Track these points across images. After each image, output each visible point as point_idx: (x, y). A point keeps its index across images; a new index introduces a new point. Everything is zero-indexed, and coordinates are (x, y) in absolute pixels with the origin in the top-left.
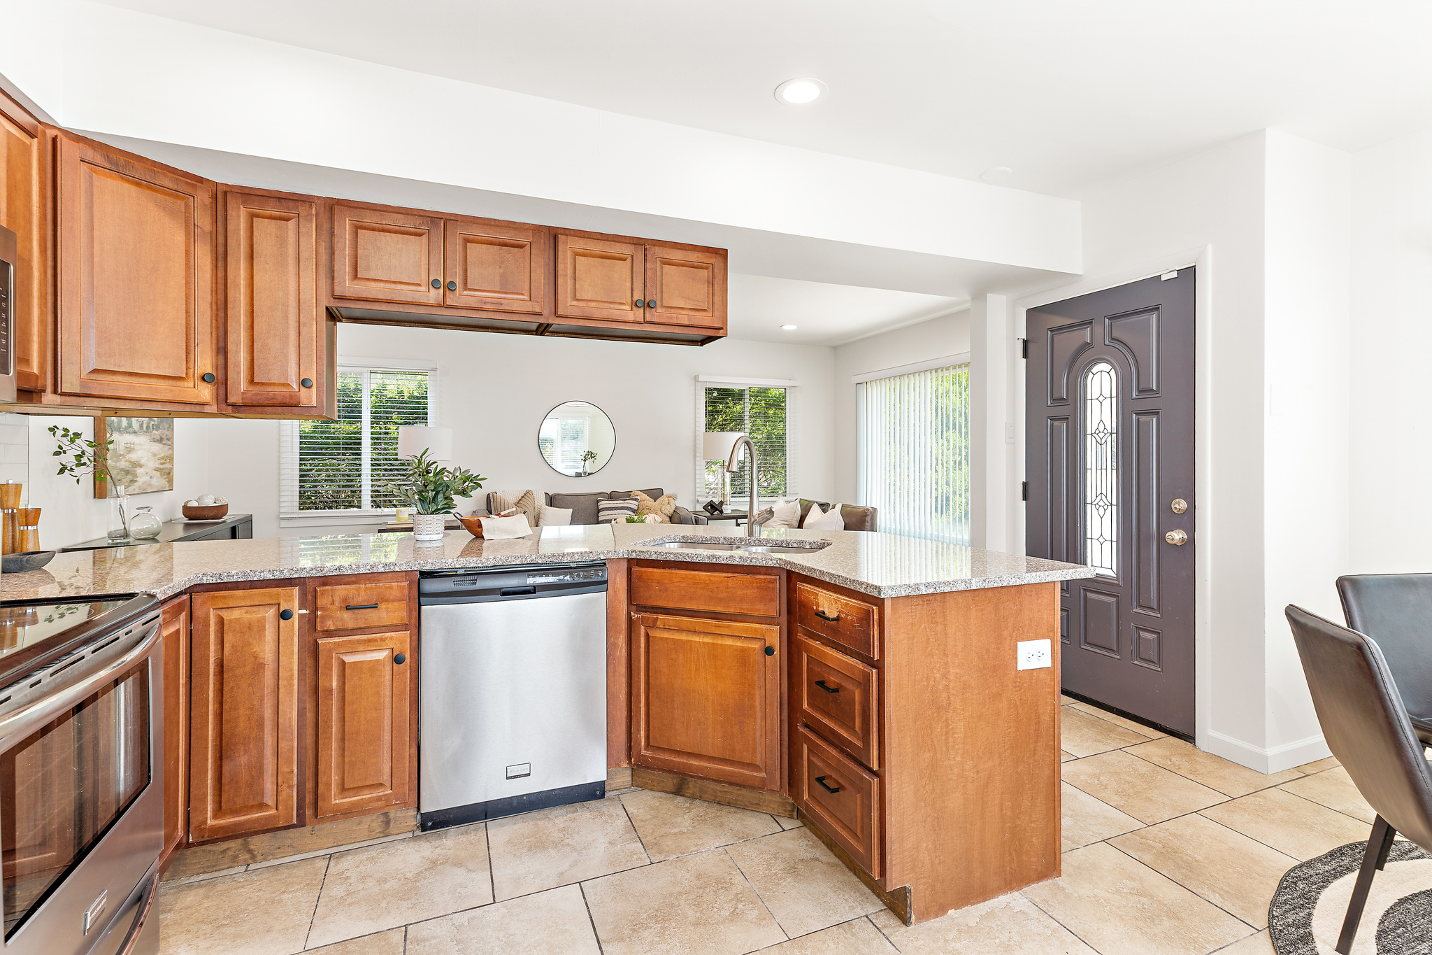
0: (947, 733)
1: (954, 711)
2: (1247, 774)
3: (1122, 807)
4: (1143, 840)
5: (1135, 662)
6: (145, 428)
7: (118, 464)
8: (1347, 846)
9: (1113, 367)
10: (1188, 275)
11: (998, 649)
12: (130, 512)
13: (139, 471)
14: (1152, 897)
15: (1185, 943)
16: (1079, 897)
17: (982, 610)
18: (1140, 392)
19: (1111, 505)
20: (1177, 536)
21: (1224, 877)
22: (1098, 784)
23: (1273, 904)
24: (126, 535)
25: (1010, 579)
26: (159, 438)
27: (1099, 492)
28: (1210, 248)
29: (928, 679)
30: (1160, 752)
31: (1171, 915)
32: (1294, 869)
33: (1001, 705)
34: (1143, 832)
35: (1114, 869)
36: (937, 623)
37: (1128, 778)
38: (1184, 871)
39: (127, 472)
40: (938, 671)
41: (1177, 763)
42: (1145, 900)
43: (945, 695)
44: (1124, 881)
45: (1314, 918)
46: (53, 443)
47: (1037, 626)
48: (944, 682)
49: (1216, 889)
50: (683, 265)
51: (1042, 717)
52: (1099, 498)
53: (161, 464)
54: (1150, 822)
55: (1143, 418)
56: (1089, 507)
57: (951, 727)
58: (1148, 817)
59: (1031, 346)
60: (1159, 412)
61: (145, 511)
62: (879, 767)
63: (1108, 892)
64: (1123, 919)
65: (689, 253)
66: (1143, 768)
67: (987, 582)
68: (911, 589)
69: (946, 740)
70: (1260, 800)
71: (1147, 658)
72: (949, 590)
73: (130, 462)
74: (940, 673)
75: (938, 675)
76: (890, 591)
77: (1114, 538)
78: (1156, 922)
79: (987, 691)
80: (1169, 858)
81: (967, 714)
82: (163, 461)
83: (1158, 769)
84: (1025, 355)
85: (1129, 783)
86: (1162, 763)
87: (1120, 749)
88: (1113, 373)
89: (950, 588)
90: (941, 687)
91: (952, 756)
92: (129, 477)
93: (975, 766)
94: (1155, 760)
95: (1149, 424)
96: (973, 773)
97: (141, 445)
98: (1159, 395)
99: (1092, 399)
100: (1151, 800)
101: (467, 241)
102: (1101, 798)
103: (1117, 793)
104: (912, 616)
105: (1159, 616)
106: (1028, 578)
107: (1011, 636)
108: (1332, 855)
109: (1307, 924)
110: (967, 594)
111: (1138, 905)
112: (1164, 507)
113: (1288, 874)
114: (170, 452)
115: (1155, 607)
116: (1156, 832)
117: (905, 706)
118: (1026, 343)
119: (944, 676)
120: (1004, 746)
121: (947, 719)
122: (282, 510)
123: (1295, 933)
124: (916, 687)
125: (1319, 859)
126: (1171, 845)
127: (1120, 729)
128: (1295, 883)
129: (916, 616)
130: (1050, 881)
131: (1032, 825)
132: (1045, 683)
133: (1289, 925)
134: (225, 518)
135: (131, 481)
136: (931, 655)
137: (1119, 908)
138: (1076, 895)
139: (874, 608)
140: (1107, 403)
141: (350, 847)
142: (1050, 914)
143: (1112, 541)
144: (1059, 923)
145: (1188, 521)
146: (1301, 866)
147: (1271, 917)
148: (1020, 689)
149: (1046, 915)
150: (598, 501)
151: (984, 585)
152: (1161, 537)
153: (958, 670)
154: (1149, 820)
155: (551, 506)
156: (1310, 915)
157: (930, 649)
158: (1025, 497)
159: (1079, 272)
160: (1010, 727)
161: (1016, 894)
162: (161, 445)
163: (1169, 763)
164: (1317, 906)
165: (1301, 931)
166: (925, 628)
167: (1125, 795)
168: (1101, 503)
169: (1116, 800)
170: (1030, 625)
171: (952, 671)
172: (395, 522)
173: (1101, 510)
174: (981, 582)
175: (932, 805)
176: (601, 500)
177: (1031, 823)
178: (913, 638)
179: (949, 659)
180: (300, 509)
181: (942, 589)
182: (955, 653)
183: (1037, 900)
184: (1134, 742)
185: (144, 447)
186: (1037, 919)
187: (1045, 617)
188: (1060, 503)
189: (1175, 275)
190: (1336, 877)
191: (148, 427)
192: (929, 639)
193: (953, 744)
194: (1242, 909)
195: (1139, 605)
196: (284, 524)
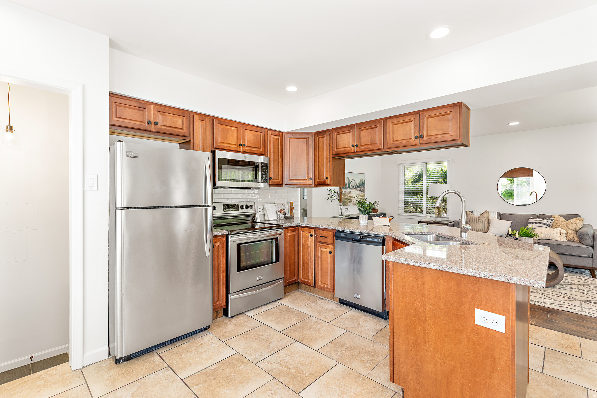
6: (354, 188)
7: (345, 197)
12: (343, 210)
13: (352, 199)
24: (342, 215)
26: (359, 190)
39: (348, 199)
43: (423, 315)
46: (328, 192)
48: (422, 309)
50: (437, 116)
53: (360, 197)
61: (347, 209)
65: (440, 110)
72: (416, 265)
73: (349, 197)
82: (361, 196)
92: (349, 201)
97: (353, 192)
101: (361, 130)
104: (404, 273)
114: (364, 193)
119: (423, 306)
122: (399, 212)
134: (377, 213)
135: (350, 201)
141: (326, 299)
150: (529, 218)
151: (439, 268)
155: (501, 219)
162: (360, 192)
172: (425, 219)
174: (437, 266)
176: (530, 218)
180: (405, 212)
181: (413, 263)
185: (354, 193)
191: (356, 187)
196: (400, 217)
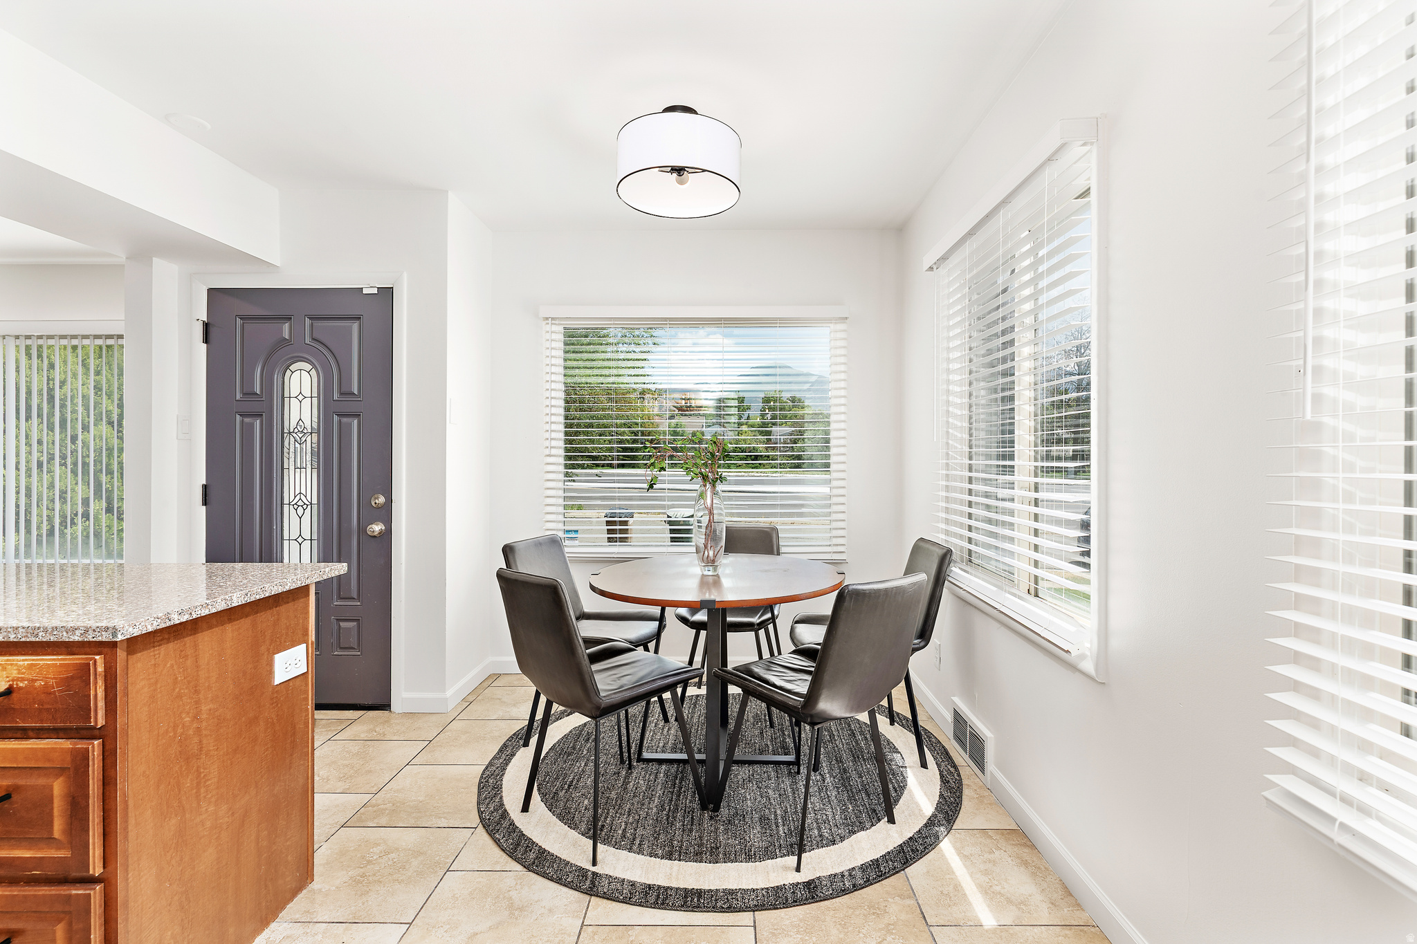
0: (198, 784)
1: (206, 755)
2: (434, 718)
3: (348, 789)
4: (375, 808)
5: (336, 653)
8: (508, 740)
9: (314, 367)
10: (387, 294)
11: (255, 668)
14: (397, 849)
15: (433, 869)
16: (337, 888)
17: (239, 628)
18: (341, 394)
19: (311, 504)
20: (377, 528)
21: (443, 803)
22: (320, 780)
23: (479, 803)
25: (272, 588)
27: (297, 492)
28: (405, 275)
29: (175, 727)
30: (365, 728)
31: (416, 854)
32: (484, 770)
33: (258, 729)
34: (373, 801)
35: (359, 845)
36: (187, 656)
37: (345, 762)
38: (414, 815)
40: (188, 713)
41: (381, 732)
42: (393, 855)
43: (196, 740)
44: (371, 850)
45: (504, 798)
47: (293, 632)
48: (195, 725)
49: (440, 815)
51: (297, 727)
52: (298, 498)
54: (376, 790)
55: (344, 420)
56: (286, 508)
57: (202, 775)
58: (373, 787)
59: (212, 330)
60: (360, 415)
62: (104, 867)
63: (362, 868)
64: (381, 882)
66: (354, 747)
67: (249, 595)
68: (159, 621)
69: (196, 792)
70: (448, 733)
71: (347, 646)
72: (207, 612)
74: (191, 715)
75: (188, 719)
76: (131, 629)
77: (315, 537)
78: (407, 867)
79: (244, 719)
80: (400, 811)
81: (221, 753)
83: (368, 743)
84: (206, 340)
85: (347, 766)
86: (369, 736)
87: (329, 740)
88: (313, 372)
89: (208, 610)
90: (191, 732)
91: (204, 809)
93: (230, 809)
94: (363, 736)
95: (350, 425)
96: (228, 817)
98: (359, 399)
99: (290, 397)
100: (370, 771)
102: (327, 790)
103: (340, 779)
104: (154, 656)
105: (359, 604)
106: (289, 584)
107: (268, 650)
108: (501, 751)
109: (502, 805)
110: (222, 614)
111: (389, 863)
112: (364, 503)
113: (482, 777)
115: (355, 596)
116: (383, 796)
117: (144, 772)
118: (206, 326)
119: (195, 718)
120: (261, 772)
121: (198, 767)
123: (497, 815)
124: (160, 743)
125: (495, 758)
126: (398, 800)
127: (324, 722)
128: (487, 781)
129: (159, 654)
130: (304, 891)
131: (288, 843)
132: (301, 690)
133: (493, 812)
136: (179, 696)
137: (374, 875)
138: (334, 888)
139: (97, 657)
140: (307, 402)
142: (315, 920)
143: (311, 540)
144: (326, 923)
145: (385, 513)
146: (487, 768)
147: (480, 813)
148: (277, 705)
149: (311, 924)
151: (246, 599)
152: (362, 530)
153: (211, 706)
154: (374, 789)
156: (501, 798)
157: (177, 690)
158: (205, 503)
159: (277, 262)
160: (267, 749)
161: (273, 925)
163: (375, 734)
164: (503, 790)
165: (500, 812)
166: (172, 666)
167: (347, 778)
168: (300, 503)
169: (341, 786)
170: (287, 634)
171: (204, 708)
173: (300, 511)
174: (243, 597)
175: (180, 879)
177: (287, 842)
178: (156, 683)
179: (201, 696)
181: (200, 612)
182: (209, 686)
183: (297, 916)
184: (340, 728)
186: (304, 933)
187: (301, 622)
188: (252, 506)
189: (375, 291)
190: (507, 765)
192: (177, 678)
193: (205, 794)
194: (462, 819)
195: (340, 598)
